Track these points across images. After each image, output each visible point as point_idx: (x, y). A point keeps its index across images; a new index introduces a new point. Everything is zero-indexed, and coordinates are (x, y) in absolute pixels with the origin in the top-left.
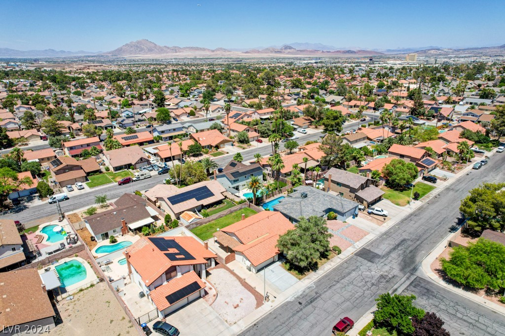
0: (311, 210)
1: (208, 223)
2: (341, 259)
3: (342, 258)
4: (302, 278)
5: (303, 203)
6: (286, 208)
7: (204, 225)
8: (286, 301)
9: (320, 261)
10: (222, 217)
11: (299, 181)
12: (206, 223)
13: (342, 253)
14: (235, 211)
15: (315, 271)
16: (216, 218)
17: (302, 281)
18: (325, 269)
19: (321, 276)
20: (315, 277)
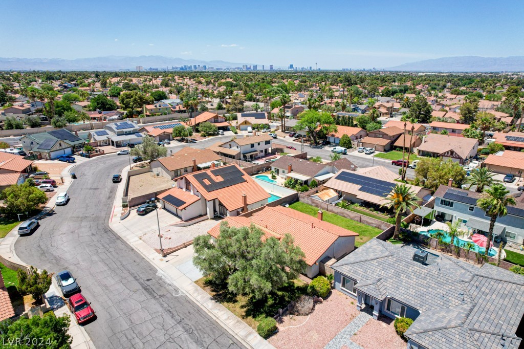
0: (379, 275)
2: (246, 336)
4: (198, 284)
8: (159, 270)
9: (239, 307)
12: (323, 209)
13: (265, 341)
14: (369, 224)
15: (212, 299)
17: (191, 284)
18: (216, 311)
19: (199, 305)
20: (199, 298)
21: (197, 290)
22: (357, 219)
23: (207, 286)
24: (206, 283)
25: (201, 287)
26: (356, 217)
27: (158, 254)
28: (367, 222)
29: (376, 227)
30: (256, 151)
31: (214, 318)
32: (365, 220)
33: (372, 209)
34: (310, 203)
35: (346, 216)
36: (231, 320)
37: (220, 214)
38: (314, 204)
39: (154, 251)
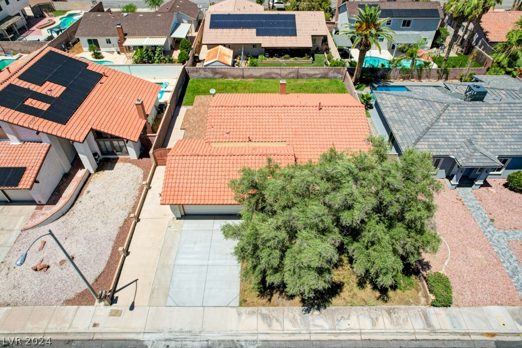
0: (463, 136)
1: (238, 80)
2: (428, 324)
3: (437, 326)
4: (253, 304)
5: (454, 111)
6: (398, 107)
7: (230, 79)
8: (140, 337)
9: (356, 290)
10: (273, 78)
11: (510, 64)
12: (235, 77)
13: (452, 309)
14: (310, 76)
15: (308, 311)
16: (260, 77)
17: (239, 314)
18: (344, 325)
19: (307, 337)
20: (289, 327)
21: (265, 317)
22: (292, 75)
23: (272, 295)
24: (260, 292)
25: (264, 305)
26: (290, 73)
27: (91, 308)
28: (307, 75)
29: (321, 78)
30: (9, 18)
31: (357, 337)
32: (305, 73)
33: (287, 56)
34: (210, 75)
35: (274, 76)
36: (380, 318)
37: (103, 154)
38: (217, 76)
39: (72, 308)
